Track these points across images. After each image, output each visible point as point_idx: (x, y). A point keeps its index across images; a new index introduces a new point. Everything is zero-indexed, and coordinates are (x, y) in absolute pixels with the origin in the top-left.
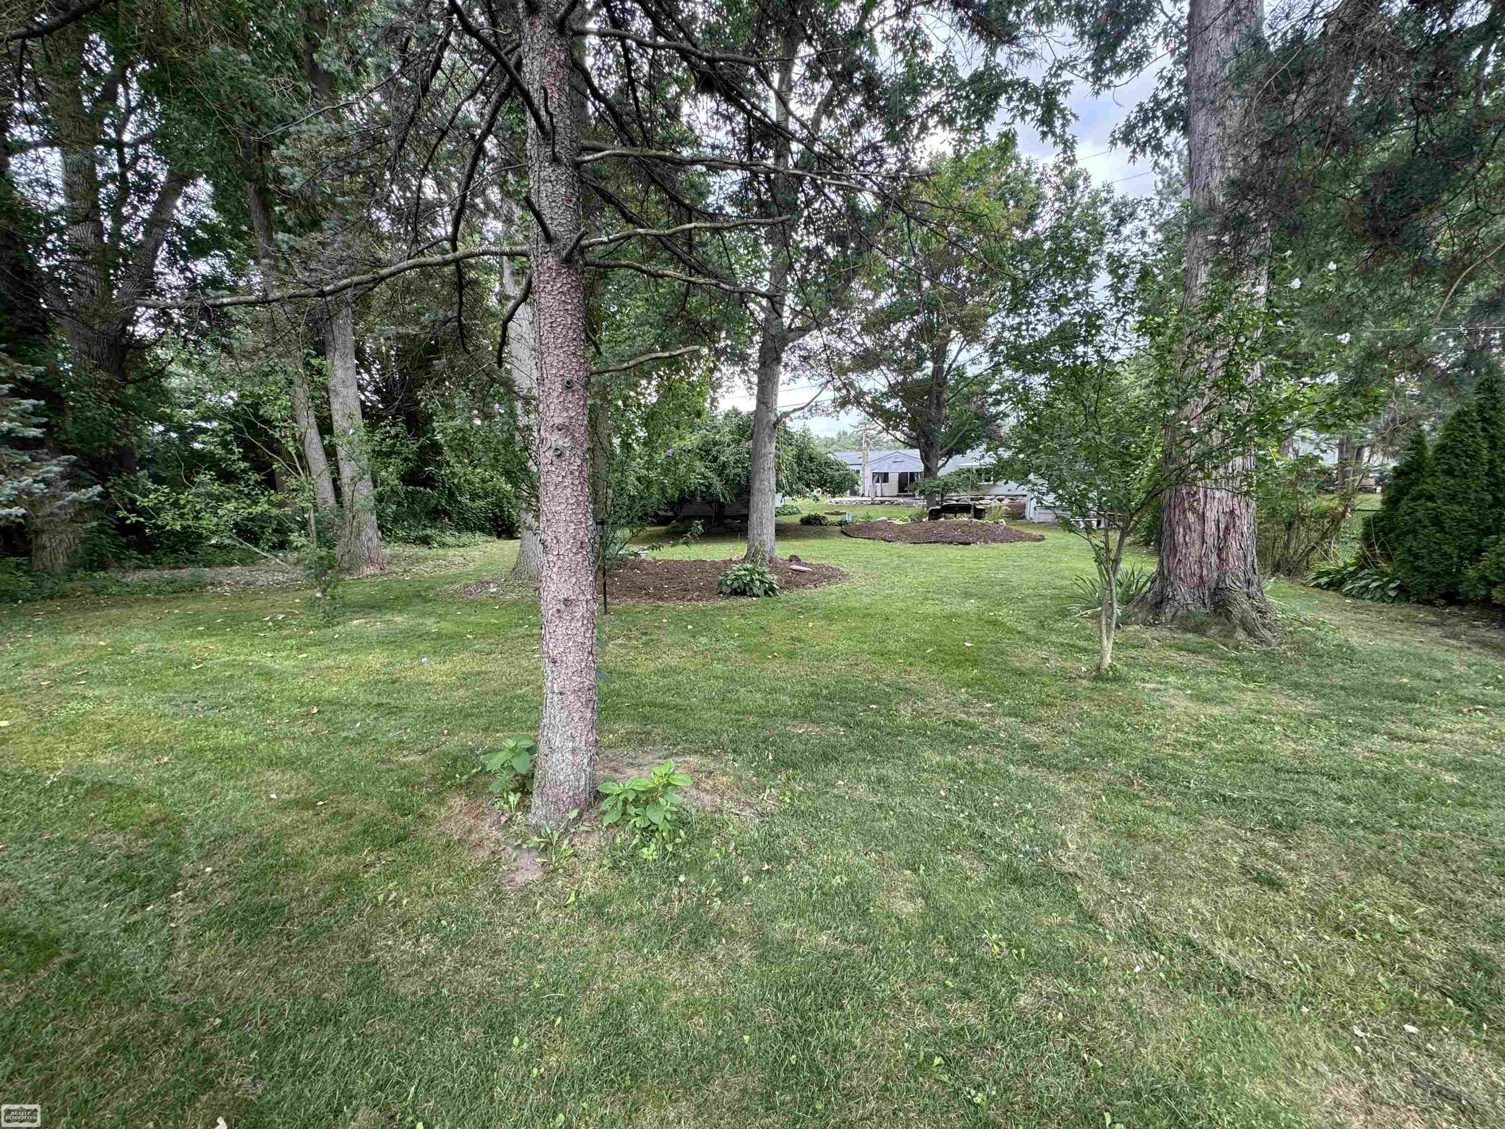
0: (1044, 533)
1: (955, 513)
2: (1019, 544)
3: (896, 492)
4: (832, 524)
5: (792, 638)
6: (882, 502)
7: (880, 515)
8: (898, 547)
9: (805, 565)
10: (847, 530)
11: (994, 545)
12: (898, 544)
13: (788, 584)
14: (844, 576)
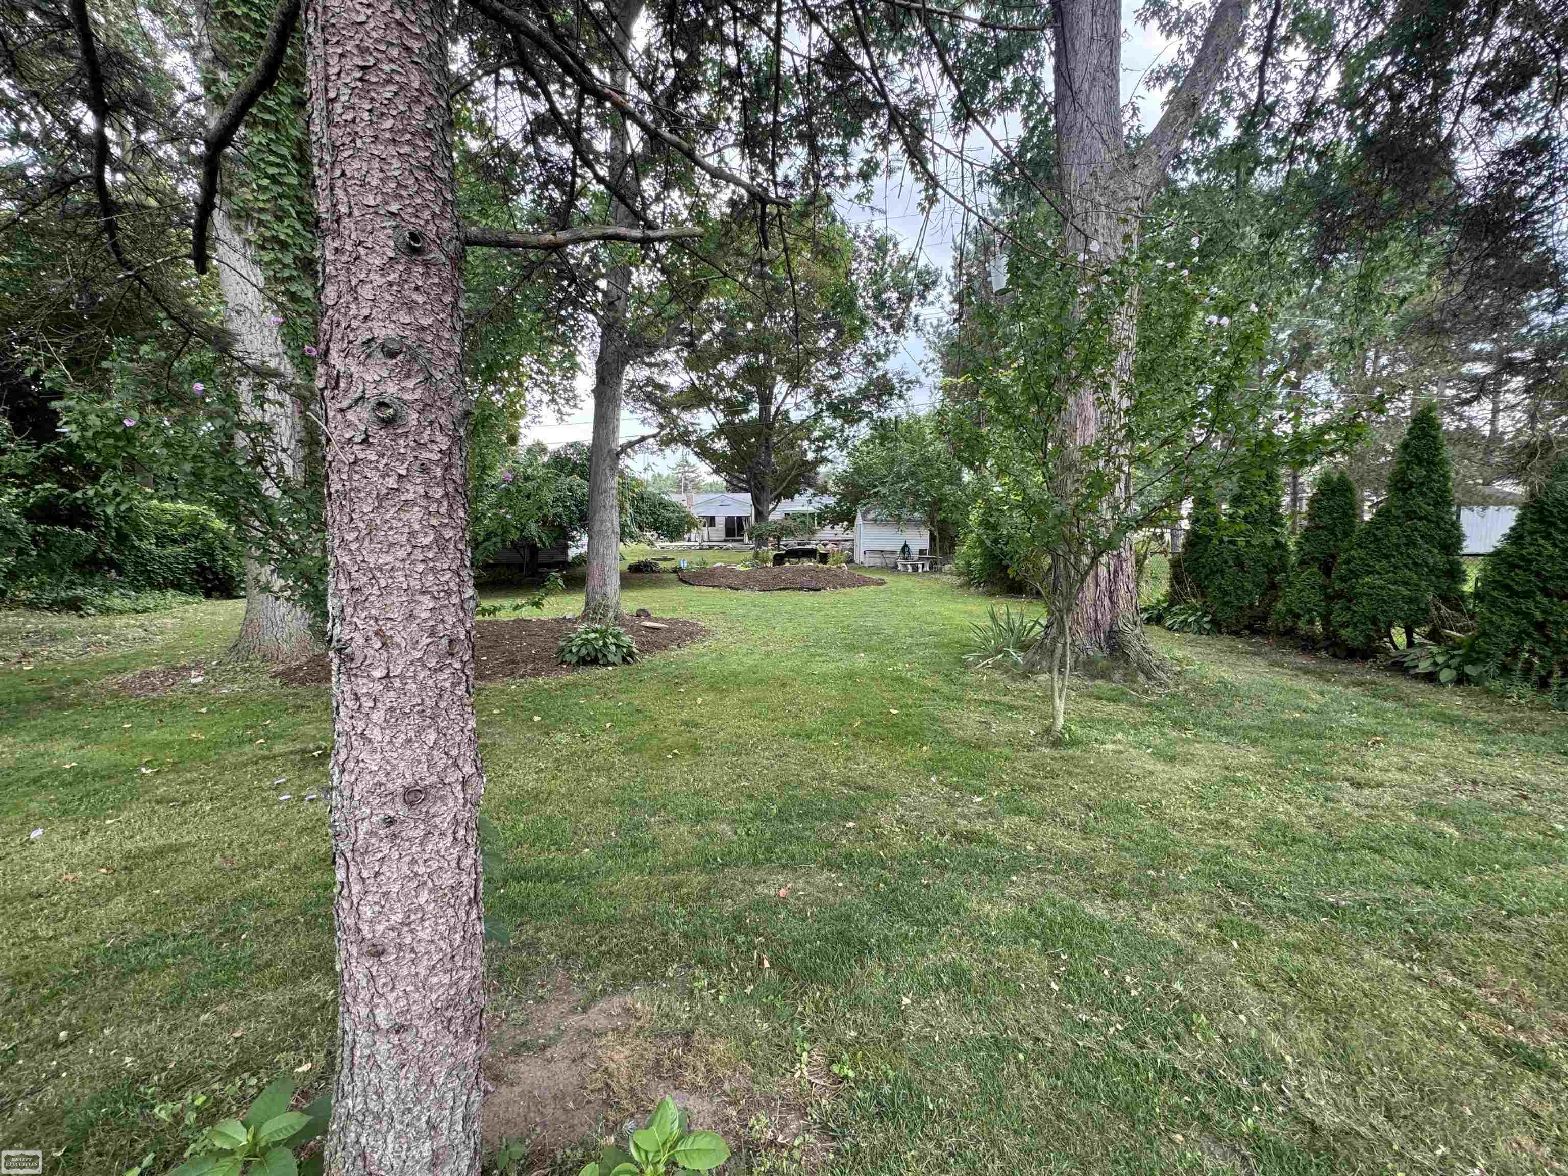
0: (885, 578)
1: (799, 558)
2: (865, 588)
3: (723, 537)
4: (666, 571)
5: (685, 723)
6: (711, 547)
7: (715, 561)
8: (747, 595)
9: (657, 620)
10: (684, 578)
11: (843, 590)
12: (747, 592)
13: (648, 647)
14: (706, 633)
